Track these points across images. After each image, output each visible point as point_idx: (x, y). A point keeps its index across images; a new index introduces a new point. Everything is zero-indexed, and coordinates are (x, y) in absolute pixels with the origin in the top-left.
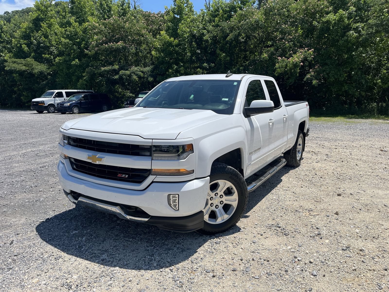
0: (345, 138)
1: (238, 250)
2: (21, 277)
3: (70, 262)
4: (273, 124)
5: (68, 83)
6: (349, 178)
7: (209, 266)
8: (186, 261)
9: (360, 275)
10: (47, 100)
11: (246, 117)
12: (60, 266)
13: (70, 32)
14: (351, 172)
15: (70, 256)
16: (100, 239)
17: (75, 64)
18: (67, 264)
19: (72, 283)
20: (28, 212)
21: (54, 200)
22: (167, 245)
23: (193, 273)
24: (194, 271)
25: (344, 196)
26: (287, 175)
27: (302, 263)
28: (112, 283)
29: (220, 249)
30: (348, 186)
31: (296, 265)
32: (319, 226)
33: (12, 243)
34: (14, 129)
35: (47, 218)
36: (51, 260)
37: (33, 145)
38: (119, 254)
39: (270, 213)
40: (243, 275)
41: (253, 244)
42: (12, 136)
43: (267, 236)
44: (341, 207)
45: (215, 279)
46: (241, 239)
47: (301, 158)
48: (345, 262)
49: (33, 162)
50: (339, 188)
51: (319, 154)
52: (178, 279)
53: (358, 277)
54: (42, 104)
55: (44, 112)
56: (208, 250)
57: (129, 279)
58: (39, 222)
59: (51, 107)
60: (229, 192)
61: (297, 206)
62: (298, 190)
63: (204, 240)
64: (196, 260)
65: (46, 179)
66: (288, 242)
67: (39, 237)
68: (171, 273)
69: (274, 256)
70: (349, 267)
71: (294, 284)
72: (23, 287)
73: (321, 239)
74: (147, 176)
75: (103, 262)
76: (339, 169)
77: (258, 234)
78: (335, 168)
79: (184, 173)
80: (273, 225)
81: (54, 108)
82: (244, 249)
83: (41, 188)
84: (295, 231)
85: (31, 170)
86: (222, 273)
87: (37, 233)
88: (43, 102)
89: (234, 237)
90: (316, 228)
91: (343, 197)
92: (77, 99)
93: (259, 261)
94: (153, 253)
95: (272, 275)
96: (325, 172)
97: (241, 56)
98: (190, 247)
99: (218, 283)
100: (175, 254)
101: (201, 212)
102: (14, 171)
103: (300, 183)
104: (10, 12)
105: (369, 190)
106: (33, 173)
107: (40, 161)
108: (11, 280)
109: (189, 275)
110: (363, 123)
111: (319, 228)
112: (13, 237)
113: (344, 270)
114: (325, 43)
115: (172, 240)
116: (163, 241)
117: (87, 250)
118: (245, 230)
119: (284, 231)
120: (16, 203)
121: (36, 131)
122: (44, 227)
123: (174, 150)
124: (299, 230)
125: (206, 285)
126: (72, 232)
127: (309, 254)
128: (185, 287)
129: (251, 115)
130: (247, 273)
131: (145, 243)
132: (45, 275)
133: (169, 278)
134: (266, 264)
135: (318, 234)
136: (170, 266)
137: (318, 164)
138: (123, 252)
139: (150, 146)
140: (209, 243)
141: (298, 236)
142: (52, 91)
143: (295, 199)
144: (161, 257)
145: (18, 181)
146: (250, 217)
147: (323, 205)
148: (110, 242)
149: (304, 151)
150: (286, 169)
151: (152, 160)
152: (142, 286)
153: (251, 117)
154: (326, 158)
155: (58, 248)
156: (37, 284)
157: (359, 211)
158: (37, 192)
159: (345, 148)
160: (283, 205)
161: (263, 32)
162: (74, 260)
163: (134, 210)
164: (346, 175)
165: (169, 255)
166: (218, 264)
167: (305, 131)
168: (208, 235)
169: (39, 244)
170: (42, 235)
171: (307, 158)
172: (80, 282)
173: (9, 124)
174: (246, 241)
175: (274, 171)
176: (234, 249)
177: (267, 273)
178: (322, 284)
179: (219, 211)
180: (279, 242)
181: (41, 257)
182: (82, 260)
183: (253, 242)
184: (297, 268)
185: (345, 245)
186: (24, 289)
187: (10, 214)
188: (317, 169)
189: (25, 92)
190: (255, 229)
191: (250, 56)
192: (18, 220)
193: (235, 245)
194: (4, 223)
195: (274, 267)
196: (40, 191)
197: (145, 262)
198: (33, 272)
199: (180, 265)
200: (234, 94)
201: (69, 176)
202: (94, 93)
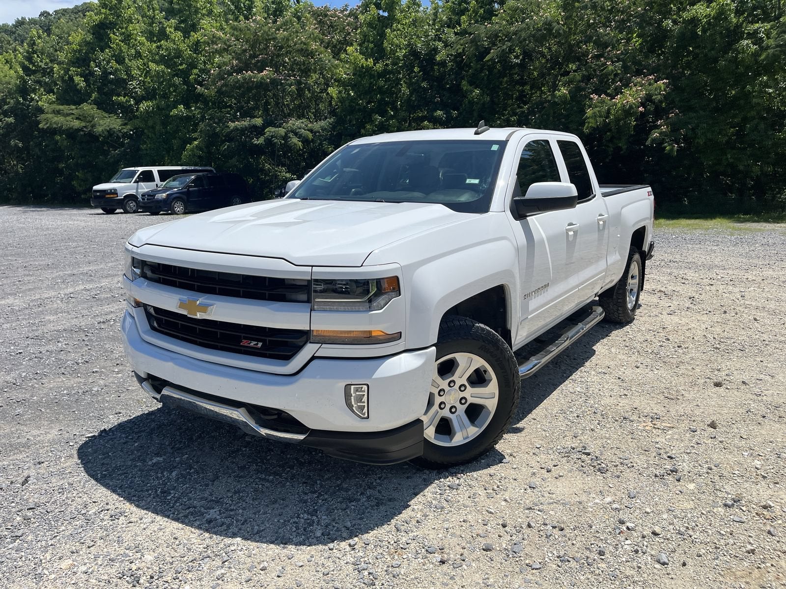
0: (729, 263)
1: (498, 505)
2: (37, 556)
3: (142, 525)
4: (576, 233)
5: (164, 153)
6: (739, 347)
7: (434, 538)
8: (385, 526)
9: (763, 563)
10: (122, 187)
11: (516, 219)
12: (120, 534)
13: (167, 49)
14: (742, 336)
15: (142, 511)
16: (208, 474)
17: (177, 115)
18: (134, 528)
19: (141, 572)
20: (65, 415)
21: (120, 391)
22: (347, 490)
23: (399, 554)
24: (402, 548)
25: (729, 387)
26: (605, 340)
27: (635, 534)
28: (226, 574)
29: (458, 502)
30: (738, 366)
31: (623, 539)
32: (674, 452)
33: (26, 481)
34: (54, 245)
35: (103, 428)
36: (102, 520)
37: (90, 277)
38: (244, 509)
39: (569, 423)
40: (506, 561)
41: (529, 490)
42: (49, 258)
43: (561, 474)
44: (723, 412)
45: (445, 567)
46: (505, 478)
47: (637, 306)
48: (731, 534)
49: (85, 312)
50: (719, 370)
51: (674, 297)
52: (365, 566)
53: (759, 568)
54: (112, 196)
55: (118, 211)
56: (434, 502)
57: (262, 566)
58: (86, 437)
59: (130, 202)
60: (478, 379)
61: (628, 408)
62: (629, 373)
63: (425, 480)
64: (405, 524)
65: (107, 346)
66: (607, 488)
67: (83, 469)
68: (352, 552)
69: (575, 518)
70: (739, 544)
71: (618, 583)
72: (39, 577)
73: (679, 480)
74: (302, 344)
75: (211, 527)
76: (718, 329)
77: (541, 468)
78: (709, 326)
79: (380, 340)
80: (574, 449)
81: (136, 203)
82: (509, 501)
83: (96, 366)
84: (622, 463)
85: (80, 328)
86: (462, 555)
87: (80, 461)
88: (114, 192)
89: (490, 475)
90: (668, 457)
91: (727, 388)
92: (181, 184)
93: (542, 529)
94: (316, 507)
95: (569, 561)
96: (688, 334)
97: (513, 95)
98: (395, 495)
99: (452, 578)
100: (363, 510)
101: (418, 422)
102: (46, 331)
103: (634, 357)
104: (51, 13)
105: (782, 374)
106: (84, 335)
107: (100, 311)
108: (15, 563)
109: (389, 559)
110: (768, 230)
111: (674, 457)
112: (29, 468)
113: (727, 551)
114: (688, 65)
115: (357, 480)
116: (339, 482)
117: (179, 498)
118: (514, 459)
119: (598, 462)
120: (43, 397)
121: (97, 249)
122: (94, 448)
123: (360, 290)
124: (631, 460)
125: (424, 581)
126: (151, 460)
127: (651, 514)
128: (380, 584)
129: (528, 214)
130: (515, 555)
131: (301, 485)
132: (87, 552)
133: (347, 563)
134: (557, 537)
135: (671, 471)
136: (351, 537)
137: (672, 317)
138: (252, 504)
139: (308, 281)
140: (435, 488)
141: (628, 474)
142: (133, 169)
143: (623, 392)
144: (333, 517)
145: (51, 352)
146: (525, 430)
147: (683, 406)
148: (227, 482)
149: (642, 290)
150: (603, 327)
151: (311, 310)
152: (288, 581)
153: (528, 218)
154: (691, 305)
155: (119, 494)
156: (70, 573)
157: (762, 419)
158: (87, 373)
159: (732, 283)
160: (596, 405)
161: (559, 44)
162: (150, 520)
163: (276, 417)
164: (733, 341)
165: (349, 513)
166: (453, 535)
167: (646, 248)
168: (434, 469)
169: (82, 484)
170: (90, 465)
171: (649, 304)
172: (158, 568)
173: (46, 235)
174: (515, 483)
175: (577, 332)
176: (488, 500)
177: (558, 557)
178: (679, 582)
179: (458, 419)
180: (587, 487)
181: (83, 512)
182: (167, 522)
183: (530, 487)
184: (626, 547)
185: (730, 496)
186: (41, 584)
187: (30, 419)
188: (670, 327)
189: (81, 171)
190: (534, 456)
191: (532, 94)
192: (43, 432)
193: (492, 491)
194: (15, 439)
195: (574, 542)
196: (93, 372)
197: (297, 528)
198: (64, 544)
199: (370, 536)
200: (492, 170)
201: (144, 343)
202: (215, 172)
